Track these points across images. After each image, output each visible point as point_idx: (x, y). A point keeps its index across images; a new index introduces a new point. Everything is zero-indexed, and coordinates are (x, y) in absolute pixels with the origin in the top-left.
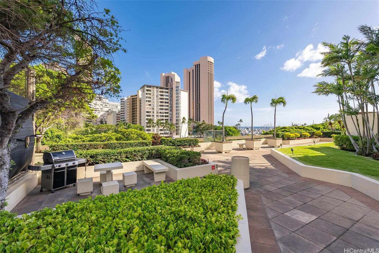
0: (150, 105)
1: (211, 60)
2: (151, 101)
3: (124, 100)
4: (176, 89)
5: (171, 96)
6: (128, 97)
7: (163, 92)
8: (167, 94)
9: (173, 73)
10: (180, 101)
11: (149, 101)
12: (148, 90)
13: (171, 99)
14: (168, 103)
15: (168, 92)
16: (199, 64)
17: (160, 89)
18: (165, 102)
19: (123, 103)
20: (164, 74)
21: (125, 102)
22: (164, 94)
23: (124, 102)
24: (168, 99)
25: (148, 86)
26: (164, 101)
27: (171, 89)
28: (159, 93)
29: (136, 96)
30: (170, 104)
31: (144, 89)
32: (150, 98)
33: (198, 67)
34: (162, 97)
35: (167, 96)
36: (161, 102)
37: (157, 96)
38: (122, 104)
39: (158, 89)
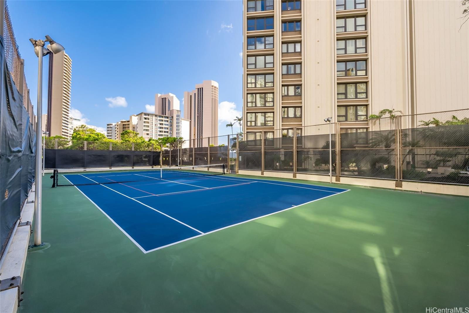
0: (148, 134)
1: (215, 84)
2: (149, 130)
3: (112, 126)
4: (177, 118)
5: (171, 125)
6: (118, 123)
7: (162, 120)
8: (167, 123)
9: (171, 95)
10: (180, 130)
11: (147, 130)
12: (145, 119)
13: (171, 128)
14: (167, 132)
15: (167, 121)
16: (202, 88)
17: (159, 117)
18: (165, 132)
19: (111, 129)
20: (159, 95)
21: (113, 128)
22: (163, 122)
23: (111, 127)
24: (167, 128)
25: (145, 114)
26: (164, 130)
27: (171, 118)
28: (159, 122)
29: (128, 121)
30: (170, 134)
31: (141, 117)
32: (148, 126)
33: (200, 91)
34: (161, 126)
35: (168, 125)
36: (160, 131)
37: (155, 125)
38: (108, 130)
39: (157, 117)
